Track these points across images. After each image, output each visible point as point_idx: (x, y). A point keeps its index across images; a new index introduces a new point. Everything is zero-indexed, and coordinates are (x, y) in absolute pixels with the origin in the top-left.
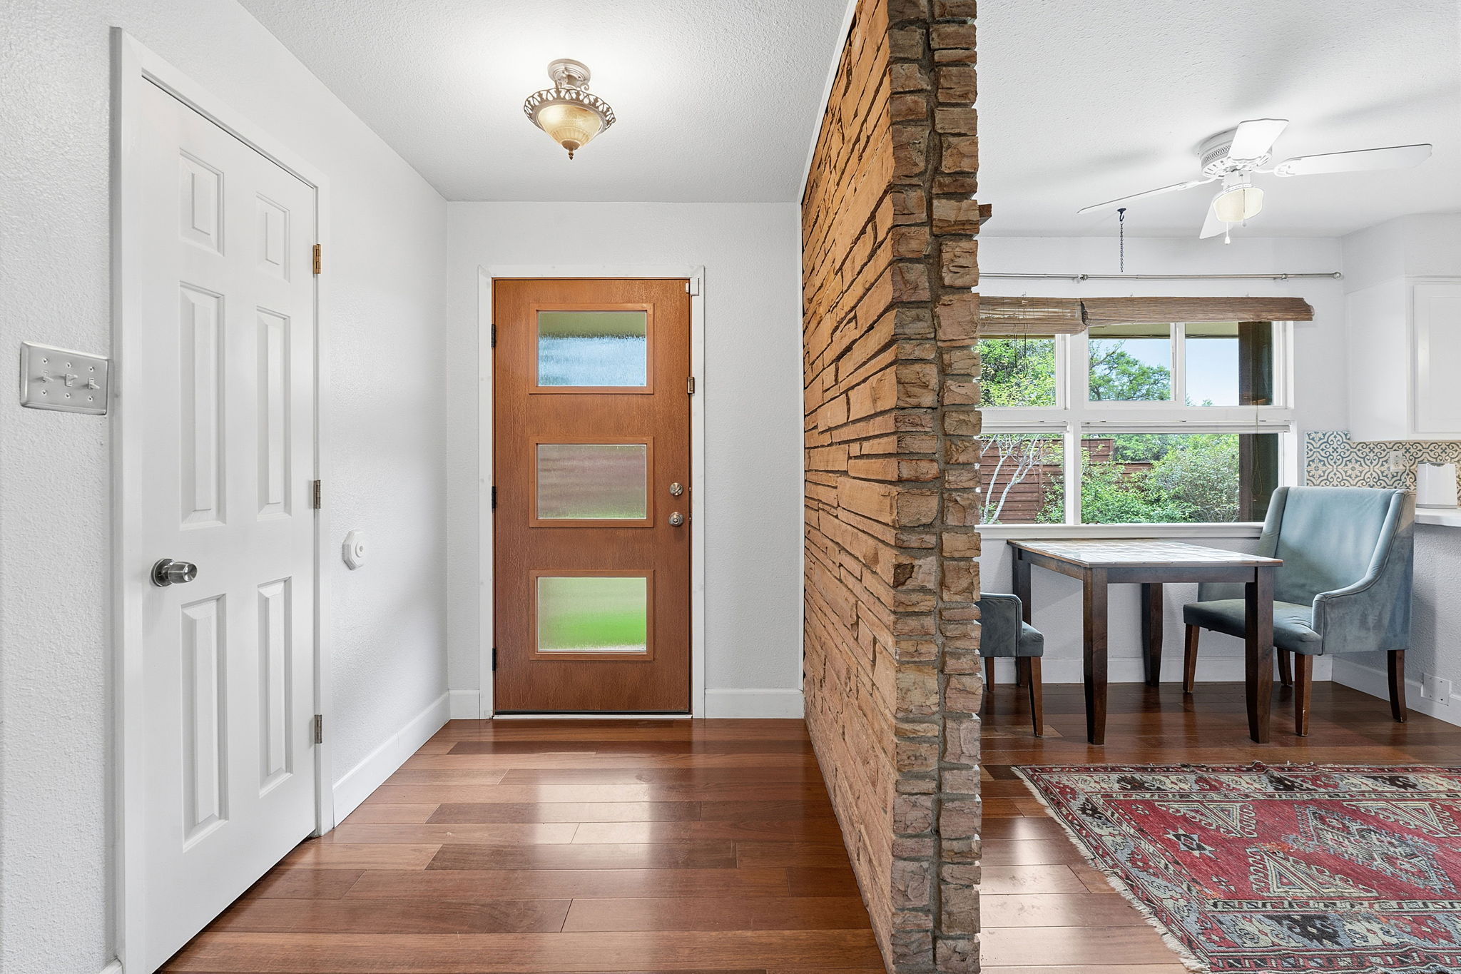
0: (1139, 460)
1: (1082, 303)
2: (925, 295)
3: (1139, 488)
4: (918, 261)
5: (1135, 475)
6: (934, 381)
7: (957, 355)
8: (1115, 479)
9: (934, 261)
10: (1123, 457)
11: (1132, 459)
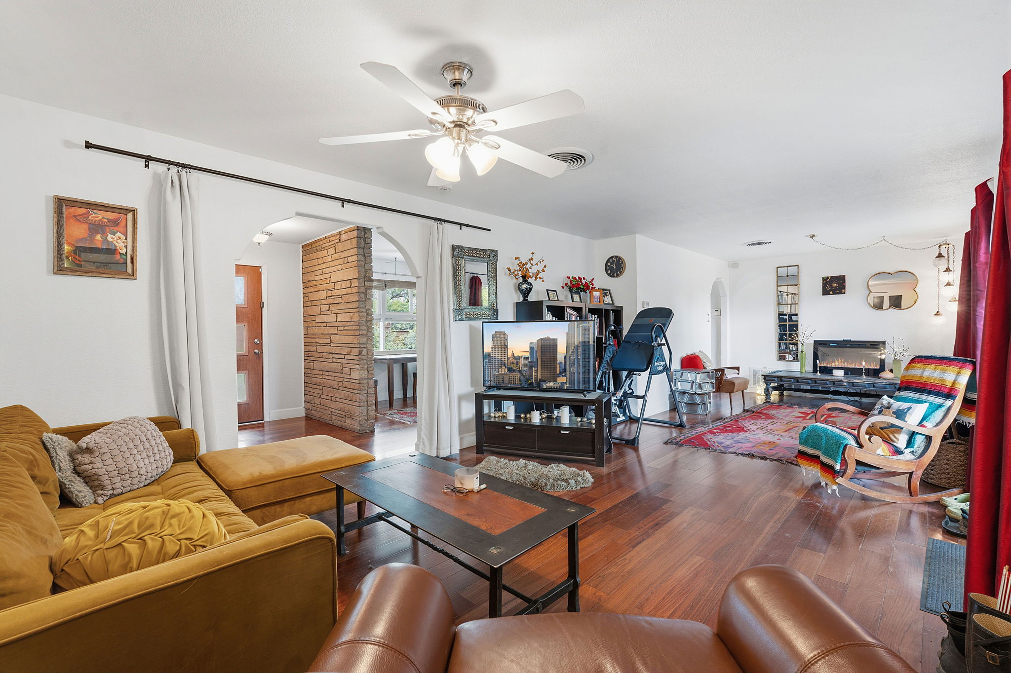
0: (404, 329)
1: (385, 281)
2: (364, 300)
3: (403, 343)
4: (362, 293)
5: (401, 337)
6: (365, 316)
7: (369, 311)
8: (392, 339)
9: (365, 294)
10: (396, 328)
11: (401, 329)
